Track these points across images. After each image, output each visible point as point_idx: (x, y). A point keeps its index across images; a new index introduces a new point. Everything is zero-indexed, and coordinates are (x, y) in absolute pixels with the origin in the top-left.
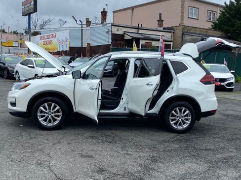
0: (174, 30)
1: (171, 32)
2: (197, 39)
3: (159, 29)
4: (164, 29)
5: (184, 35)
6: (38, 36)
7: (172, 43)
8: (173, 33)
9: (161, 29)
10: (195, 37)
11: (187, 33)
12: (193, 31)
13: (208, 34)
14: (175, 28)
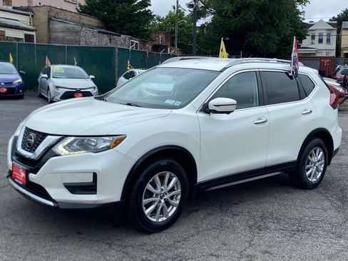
0: (33, 12)
1: (28, 15)
2: (74, 28)
3: (5, 7)
4: (14, 8)
5: (51, 22)
7: (34, 33)
8: (32, 16)
9: (10, 8)
10: (70, 25)
11: (55, 17)
12: (62, 15)
13: (82, 21)
14: (34, 9)
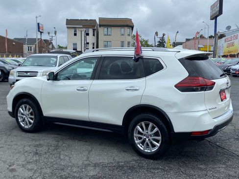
6: (224, 38)
